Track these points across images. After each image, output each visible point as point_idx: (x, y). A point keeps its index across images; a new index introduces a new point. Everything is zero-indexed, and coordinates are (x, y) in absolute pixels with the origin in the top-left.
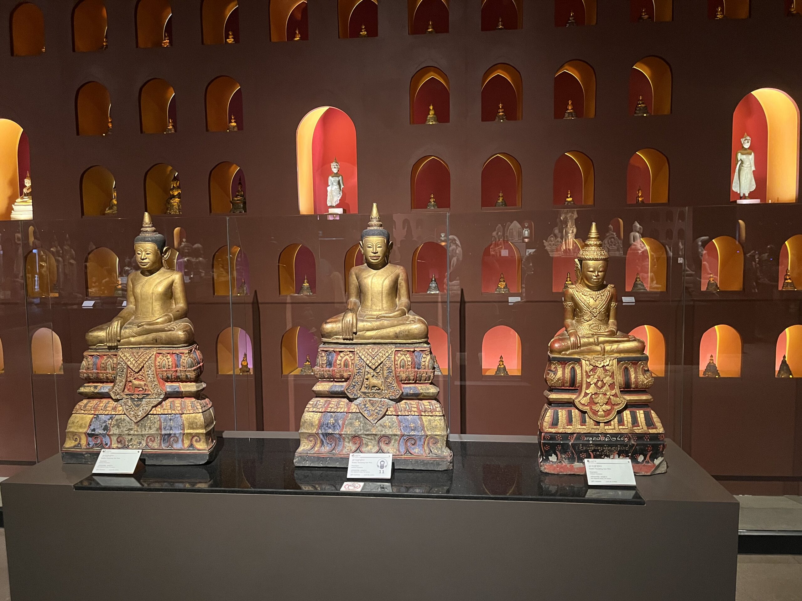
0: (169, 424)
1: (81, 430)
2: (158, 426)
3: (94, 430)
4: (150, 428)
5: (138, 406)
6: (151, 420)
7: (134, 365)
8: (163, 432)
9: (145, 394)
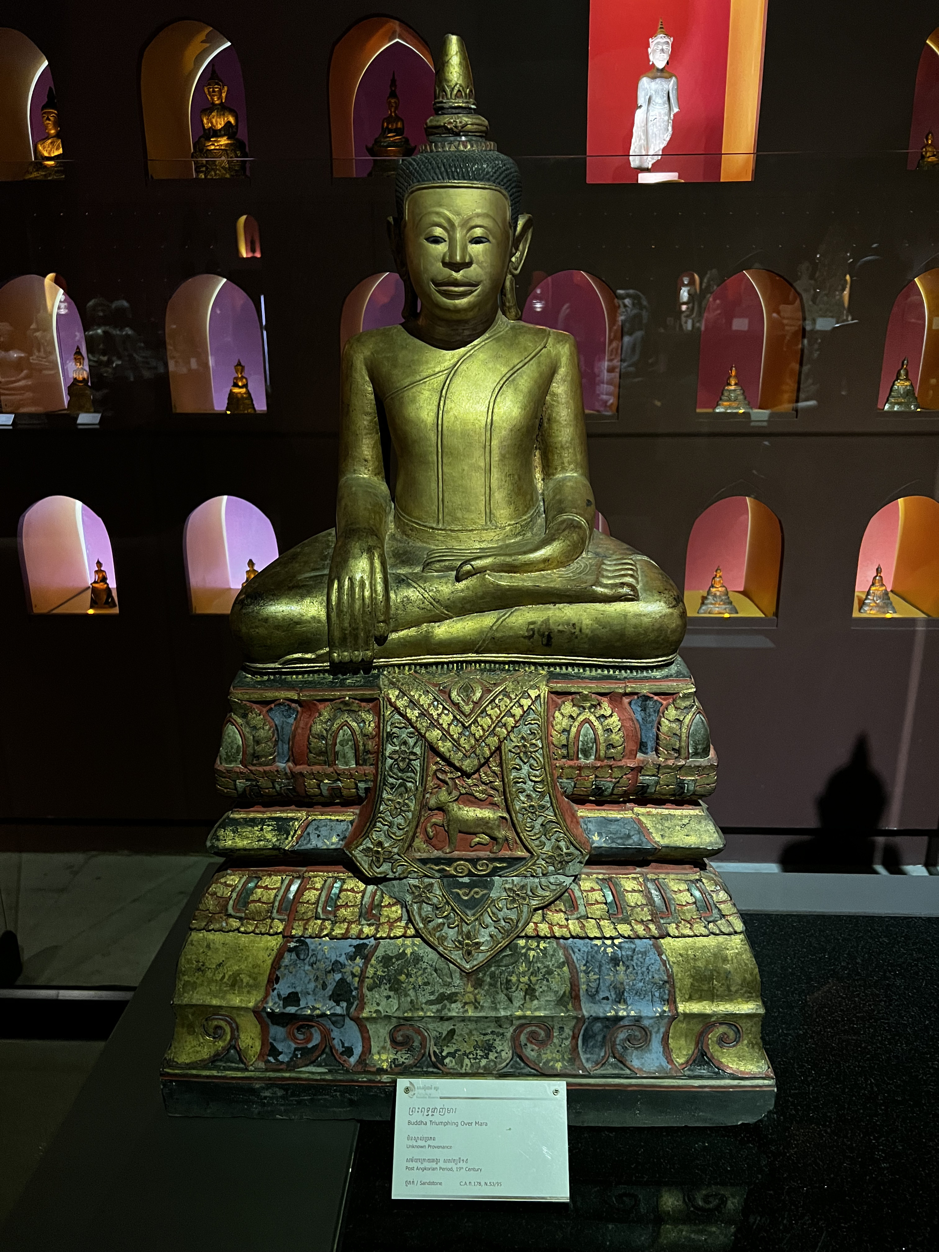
0: (609, 978)
1: (236, 1001)
2: (565, 988)
3: (293, 999)
4: (530, 992)
5: (473, 904)
6: (530, 963)
7: (457, 744)
8: (588, 1009)
9: (501, 860)
